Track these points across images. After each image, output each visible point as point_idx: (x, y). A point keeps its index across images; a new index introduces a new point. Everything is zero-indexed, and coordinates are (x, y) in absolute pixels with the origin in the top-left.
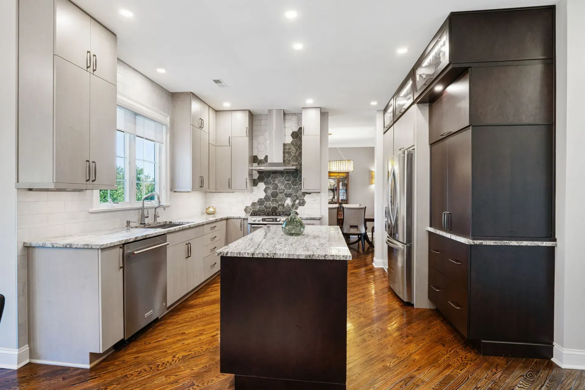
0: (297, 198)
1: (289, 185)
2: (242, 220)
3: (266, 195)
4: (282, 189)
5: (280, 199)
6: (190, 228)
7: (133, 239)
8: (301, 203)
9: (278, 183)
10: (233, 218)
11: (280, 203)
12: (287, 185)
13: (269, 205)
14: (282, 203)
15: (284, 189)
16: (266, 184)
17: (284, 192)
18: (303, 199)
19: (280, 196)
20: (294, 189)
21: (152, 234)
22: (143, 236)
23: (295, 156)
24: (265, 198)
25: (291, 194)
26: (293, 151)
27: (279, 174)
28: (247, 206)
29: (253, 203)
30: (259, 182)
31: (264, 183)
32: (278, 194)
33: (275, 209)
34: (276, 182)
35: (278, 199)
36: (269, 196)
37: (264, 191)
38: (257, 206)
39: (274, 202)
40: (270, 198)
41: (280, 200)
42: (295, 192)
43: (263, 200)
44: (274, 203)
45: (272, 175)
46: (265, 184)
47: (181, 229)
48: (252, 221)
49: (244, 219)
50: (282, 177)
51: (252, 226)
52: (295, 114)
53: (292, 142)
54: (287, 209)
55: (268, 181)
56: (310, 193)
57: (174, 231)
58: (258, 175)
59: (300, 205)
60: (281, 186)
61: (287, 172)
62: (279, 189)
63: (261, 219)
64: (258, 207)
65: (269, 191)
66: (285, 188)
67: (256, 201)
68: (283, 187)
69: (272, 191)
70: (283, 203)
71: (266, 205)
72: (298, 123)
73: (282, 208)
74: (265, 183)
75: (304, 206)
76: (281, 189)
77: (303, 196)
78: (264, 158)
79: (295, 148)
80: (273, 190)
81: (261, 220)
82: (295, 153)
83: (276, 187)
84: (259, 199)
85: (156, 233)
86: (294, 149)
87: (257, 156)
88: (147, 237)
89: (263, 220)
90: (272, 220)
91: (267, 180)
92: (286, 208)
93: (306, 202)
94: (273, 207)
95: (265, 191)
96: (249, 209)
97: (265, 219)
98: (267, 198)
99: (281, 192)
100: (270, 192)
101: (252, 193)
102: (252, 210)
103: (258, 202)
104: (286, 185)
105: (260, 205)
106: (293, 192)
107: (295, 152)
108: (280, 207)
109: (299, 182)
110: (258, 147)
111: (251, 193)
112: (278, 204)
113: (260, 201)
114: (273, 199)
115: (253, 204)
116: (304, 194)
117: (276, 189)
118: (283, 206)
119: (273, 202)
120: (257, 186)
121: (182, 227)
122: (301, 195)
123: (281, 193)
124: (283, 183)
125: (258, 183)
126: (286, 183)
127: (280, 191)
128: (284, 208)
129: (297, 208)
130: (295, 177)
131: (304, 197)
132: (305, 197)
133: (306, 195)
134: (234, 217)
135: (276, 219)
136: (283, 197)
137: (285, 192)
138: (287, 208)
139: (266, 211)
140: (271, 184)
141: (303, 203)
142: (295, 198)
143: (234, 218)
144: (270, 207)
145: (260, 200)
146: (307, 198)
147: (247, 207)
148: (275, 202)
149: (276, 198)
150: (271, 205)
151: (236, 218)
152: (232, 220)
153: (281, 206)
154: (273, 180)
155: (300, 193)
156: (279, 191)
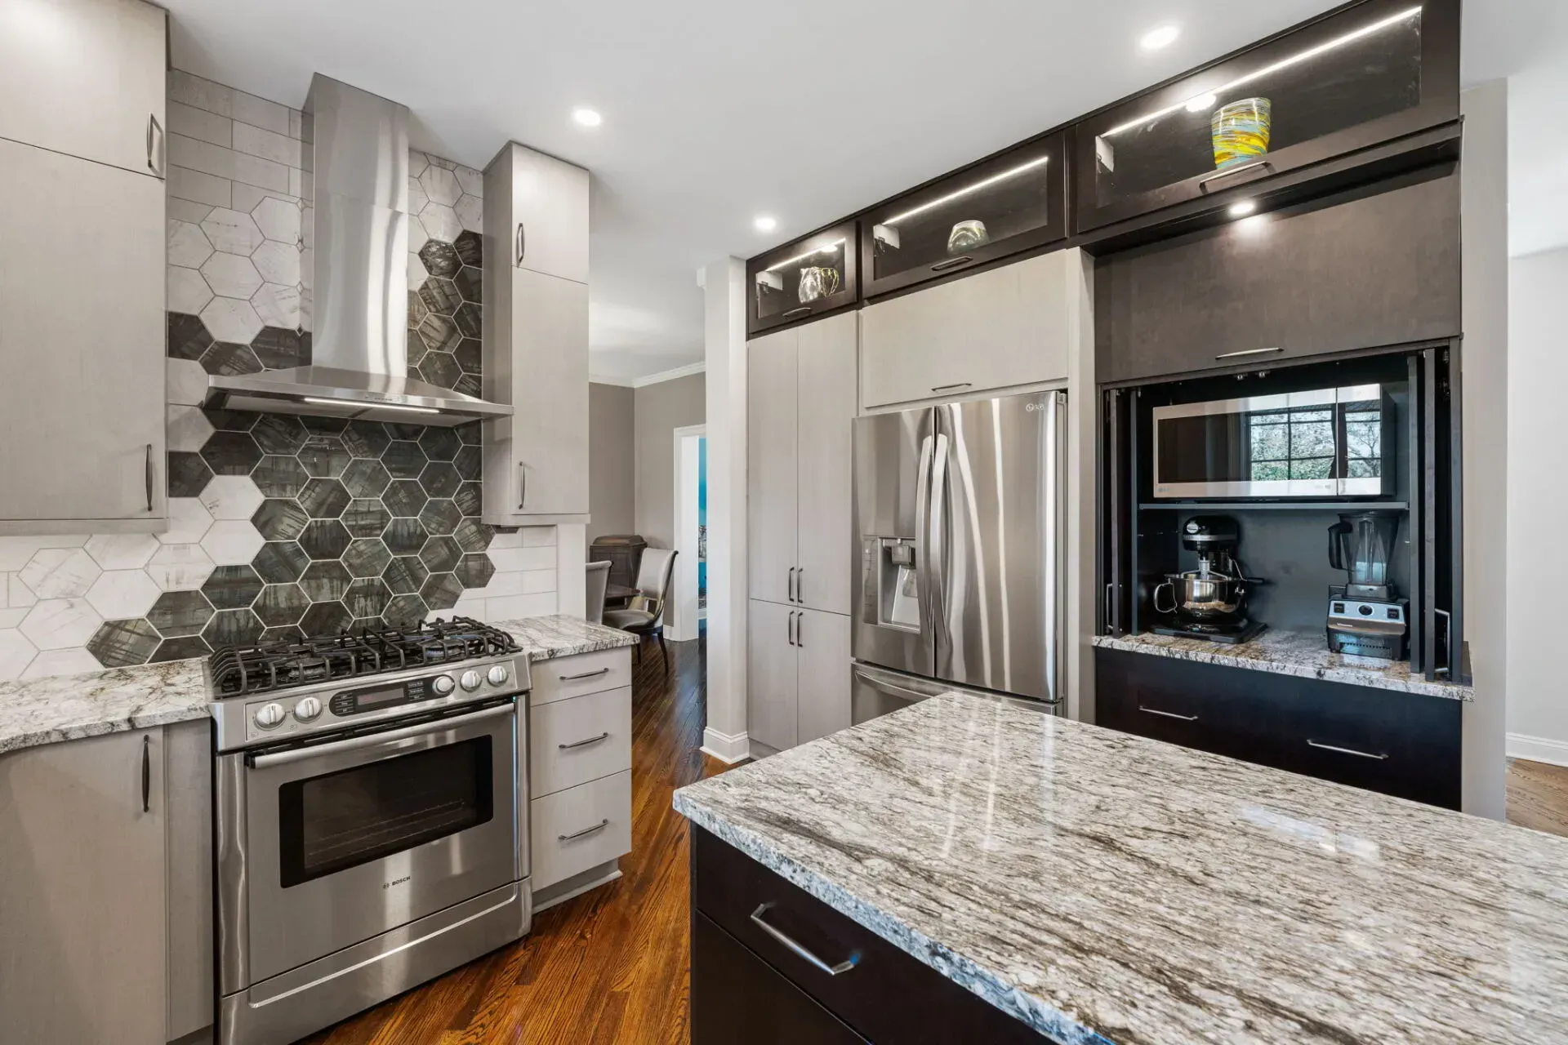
0: (450, 549)
1: (410, 494)
2: (157, 736)
3: (271, 548)
4: (369, 512)
5: (359, 561)
8: (474, 572)
9: (348, 477)
10: (55, 738)
11: (358, 581)
12: (402, 494)
13: (289, 598)
14: (371, 584)
15: (384, 514)
16: (270, 486)
17: (382, 528)
18: (485, 557)
19: (362, 547)
20: (439, 513)
23: (437, 354)
24: (259, 561)
25: (424, 536)
26: (433, 334)
27: (355, 436)
28: (115, 616)
29: (165, 596)
30: (218, 473)
31: (255, 478)
32: (339, 540)
33: (325, 617)
34: (337, 477)
35: (350, 566)
36: (288, 549)
37: (255, 520)
38: (200, 613)
39: (325, 581)
40: (299, 563)
41: (362, 565)
42: (440, 524)
43: (244, 574)
44: (319, 587)
45: (309, 440)
46: (260, 487)
48: (252, 728)
49: (167, 728)
50: (375, 450)
51: (259, 760)
52: (443, 162)
53: (425, 287)
54: (402, 609)
55: (282, 466)
56: (513, 530)
58: (210, 430)
59: (467, 585)
60: (363, 498)
61: (398, 426)
62: (356, 513)
63: (327, 702)
64: (211, 619)
65: (287, 521)
66: (390, 506)
67: (196, 585)
68: (378, 501)
69: (311, 519)
70: (376, 583)
71: (270, 602)
72: (458, 209)
73: (369, 610)
74: (260, 480)
75: (484, 585)
76: (362, 513)
77: (482, 543)
78: (255, 341)
79: (444, 321)
80: (312, 517)
81: (327, 711)
82: (444, 344)
83: (336, 501)
84: (217, 569)
86: (437, 323)
87: (202, 317)
89: (335, 706)
90: (399, 694)
91: (275, 461)
92: (394, 604)
93: (493, 569)
94: (318, 608)
95: (263, 520)
96: (133, 639)
97: (355, 694)
98: (273, 563)
99: (363, 527)
100: (291, 530)
101: (164, 538)
102: (163, 639)
103: (207, 586)
104: (394, 490)
105: (220, 603)
106: (433, 526)
107: (441, 338)
108: (362, 600)
109: (460, 481)
110: (205, 270)
111: (155, 537)
112: (346, 589)
113: (226, 582)
114: (311, 567)
115: (171, 604)
116: (487, 532)
117: (334, 511)
118: (375, 599)
119: (313, 583)
120: (203, 494)
122: (473, 539)
123: (368, 530)
124: (374, 481)
125: (210, 477)
126: (393, 479)
127: (363, 523)
128: (383, 606)
129: (451, 600)
130: (440, 456)
131: (487, 544)
132: (490, 546)
133: (498, 539)
134: (64, 734)
135: (428, 682)
136: (377, 549)
137: (389, 526)
138: (402, 603)
139: (270, 631)
140: (298, 486)
141: (481, 575)
142: (444, 552)
143: (66, 740)
144: (295, 612)
145: (219, 576)
146: (498, 550)
147: (115, 627)
148: (331, 580)
149: (339, 557)
150: (301, 597)
151: (89, 738)
152: (44, 755)
153: (366, 597)
154: (315, 466)
155: (466, 528)
156: (354, 523)
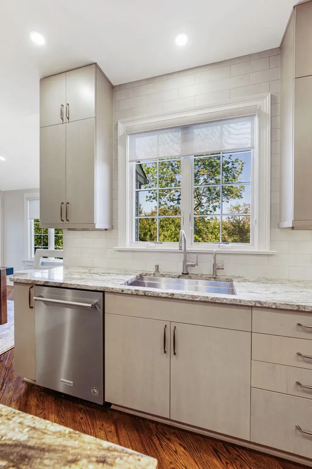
6: (172, 298)
7: (42, 282)
21: (71, 284)
22: (55, 283)
47: (140, 293)
57: (120, 292)
85: (78, 285)
88: (63, 286)
121: (145, 292)
